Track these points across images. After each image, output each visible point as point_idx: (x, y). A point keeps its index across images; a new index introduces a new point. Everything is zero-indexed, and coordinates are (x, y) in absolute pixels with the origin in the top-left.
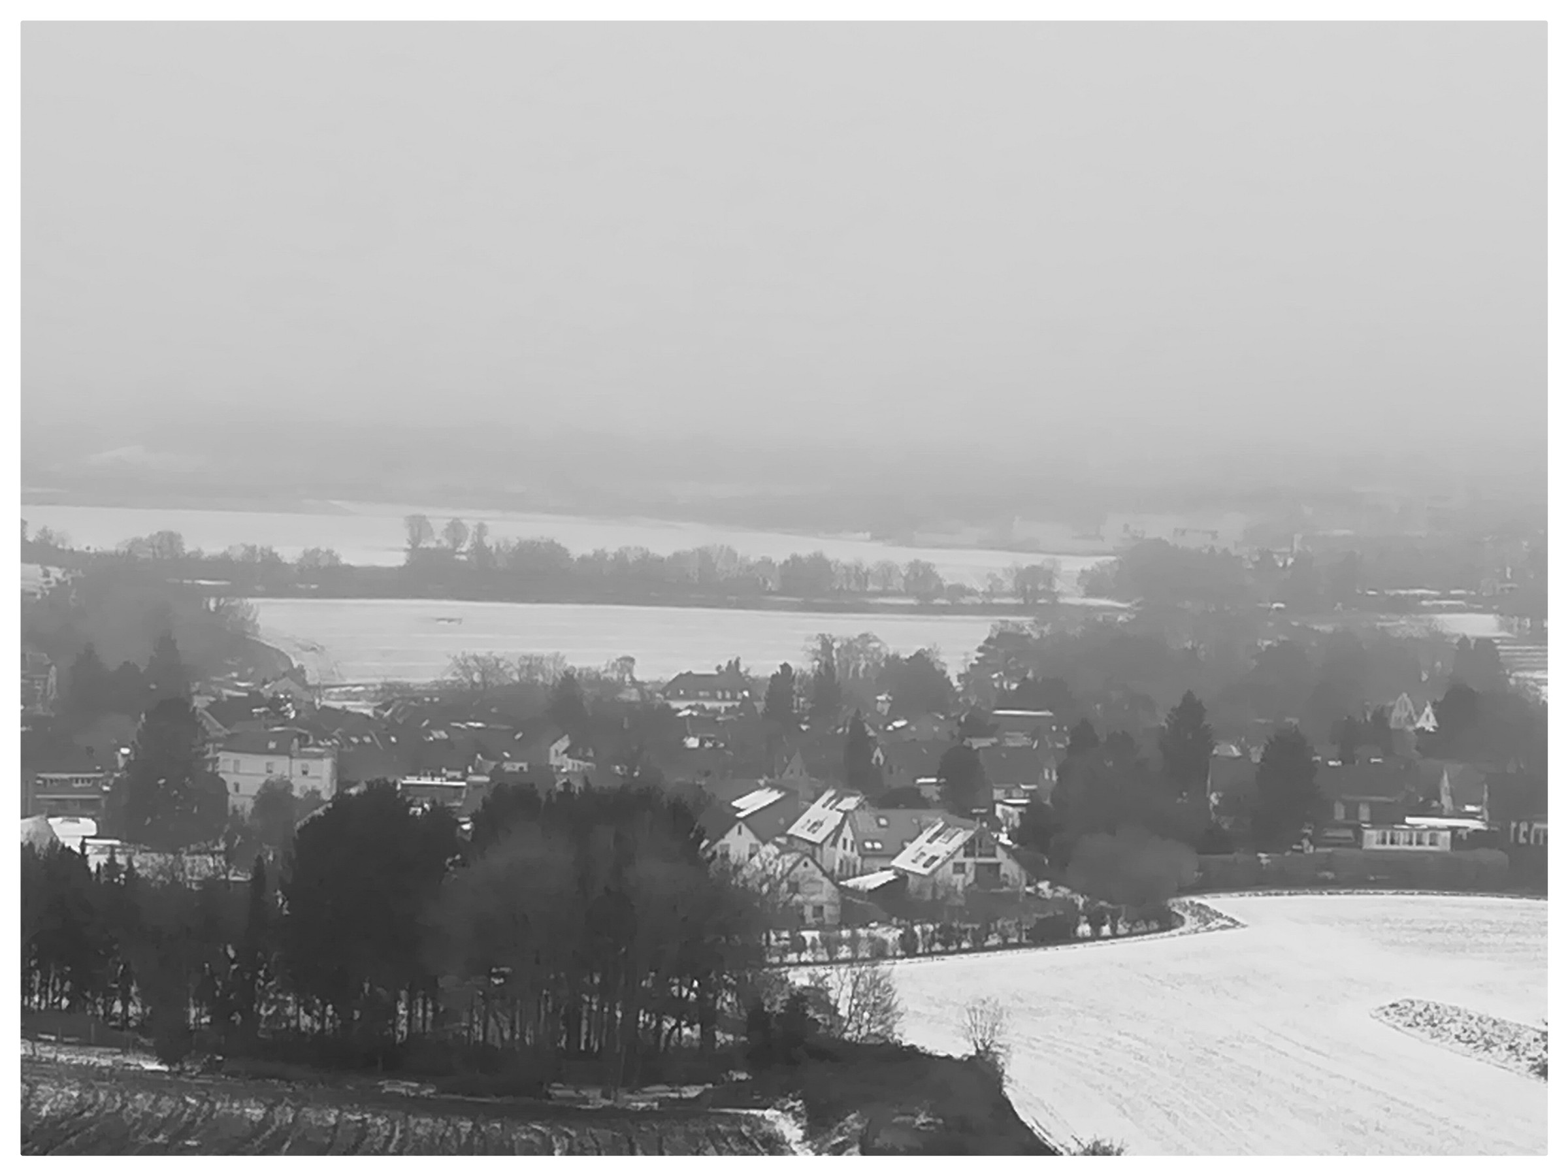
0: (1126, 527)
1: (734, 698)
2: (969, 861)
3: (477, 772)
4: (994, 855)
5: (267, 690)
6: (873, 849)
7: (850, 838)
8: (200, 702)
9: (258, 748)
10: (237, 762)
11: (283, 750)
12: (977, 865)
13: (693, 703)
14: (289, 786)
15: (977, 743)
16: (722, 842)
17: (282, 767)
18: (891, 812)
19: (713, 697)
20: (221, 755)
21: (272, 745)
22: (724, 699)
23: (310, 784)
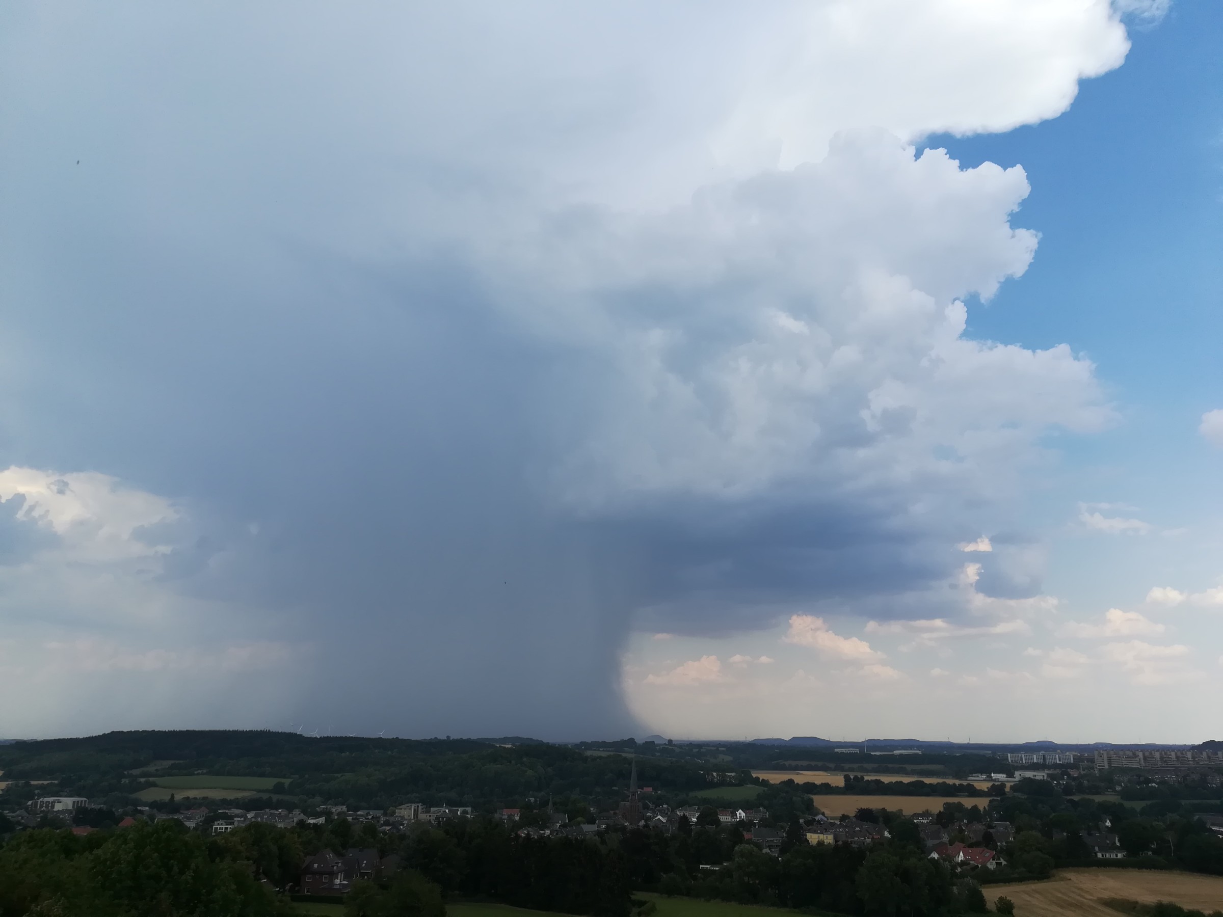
0: (1020, 775)
1: (928, 819)
2: (994, 862)
3: (868, 838)
4: (1000, 860)
5: (817, 818)
6: (969, 858)
7: (962, 855)
8: (801, 821)
9: (815, 832)
10: (811, 836)
11: (821, 833)
12: (996, 863)
13: (918, 821)
14: (824, 842)
15: (991, 831)
16: (931, 856)
17: (822, 837)
18: (971, 849)
19: (923, 819)
20: (807, 834)
21: (819, 831)
22: (925, 819)
23: (829, 841)
